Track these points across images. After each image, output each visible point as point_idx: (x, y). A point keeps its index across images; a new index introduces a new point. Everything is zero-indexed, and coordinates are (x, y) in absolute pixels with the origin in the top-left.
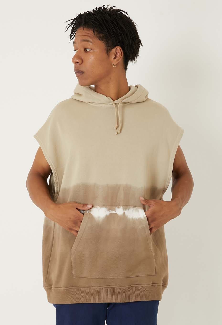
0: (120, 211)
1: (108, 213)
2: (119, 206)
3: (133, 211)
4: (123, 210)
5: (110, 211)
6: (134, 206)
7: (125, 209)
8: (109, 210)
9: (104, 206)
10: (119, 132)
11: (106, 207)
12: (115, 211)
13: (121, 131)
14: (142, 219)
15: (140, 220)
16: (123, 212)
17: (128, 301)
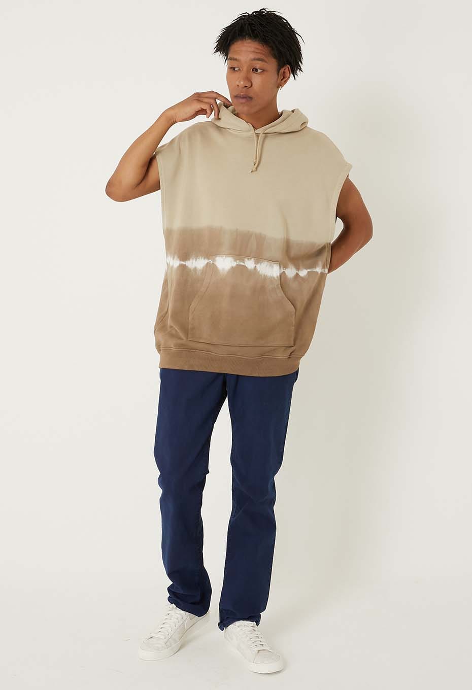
0: (250, 264)
1: (234, 264)
2: (249, 257)
3: (267, 266)
4: (255, 264)
5: (238, 261)
6: (269, 260)
7: (256, 263)
8: (235, 260)
9: (230, 255)
10: (254, 169)
11: (232, 256)
12: (244, 263)
13: (257, 168)
14: (274, 278)
15: (272, 279)
16: (254, 266)
17: (257, 375)
